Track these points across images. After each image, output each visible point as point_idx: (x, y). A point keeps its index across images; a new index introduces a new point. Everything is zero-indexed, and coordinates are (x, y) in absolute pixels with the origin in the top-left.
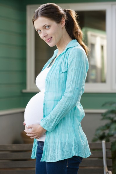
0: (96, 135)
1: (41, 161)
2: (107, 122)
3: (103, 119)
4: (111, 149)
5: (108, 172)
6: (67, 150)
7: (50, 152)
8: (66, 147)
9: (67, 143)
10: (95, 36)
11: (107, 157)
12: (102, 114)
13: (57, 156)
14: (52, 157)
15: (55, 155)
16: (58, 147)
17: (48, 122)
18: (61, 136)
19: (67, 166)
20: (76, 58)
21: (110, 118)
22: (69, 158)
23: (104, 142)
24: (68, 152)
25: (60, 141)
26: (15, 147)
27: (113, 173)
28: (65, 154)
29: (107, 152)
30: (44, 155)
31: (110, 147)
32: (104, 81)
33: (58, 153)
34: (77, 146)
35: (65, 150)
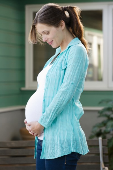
0: (93, 132)
1: (40, 158)
2: (103, 119)
3: (99, 116)
4: (107, 146)
5: (104, 168)
6: (66, 147)
7: (49, 149)
8: (65, 143)
9: (66, 140)
10: (92, 35)
11: (104, 154)
12: (98, 111)
13: (57, 153)
14: (52, 154)
15: (54, 152)
16: (57, 143)
17: (44, 118)
18: (60, 133)
19: (65, 163)
20: (75, 55)
21: (106, 116)
22: (68, 154)
23: (100, 138)
24: (67, 148)
25: (59, 138)
26: (14, 144)
27: (109, 169)
28: (64, 150)
29: (103, 149)
30: (44, 152)
31: (106, 144)
32: (100, 79)
33: (57, 150)
34: (75, 142)
35: (64, 146)
